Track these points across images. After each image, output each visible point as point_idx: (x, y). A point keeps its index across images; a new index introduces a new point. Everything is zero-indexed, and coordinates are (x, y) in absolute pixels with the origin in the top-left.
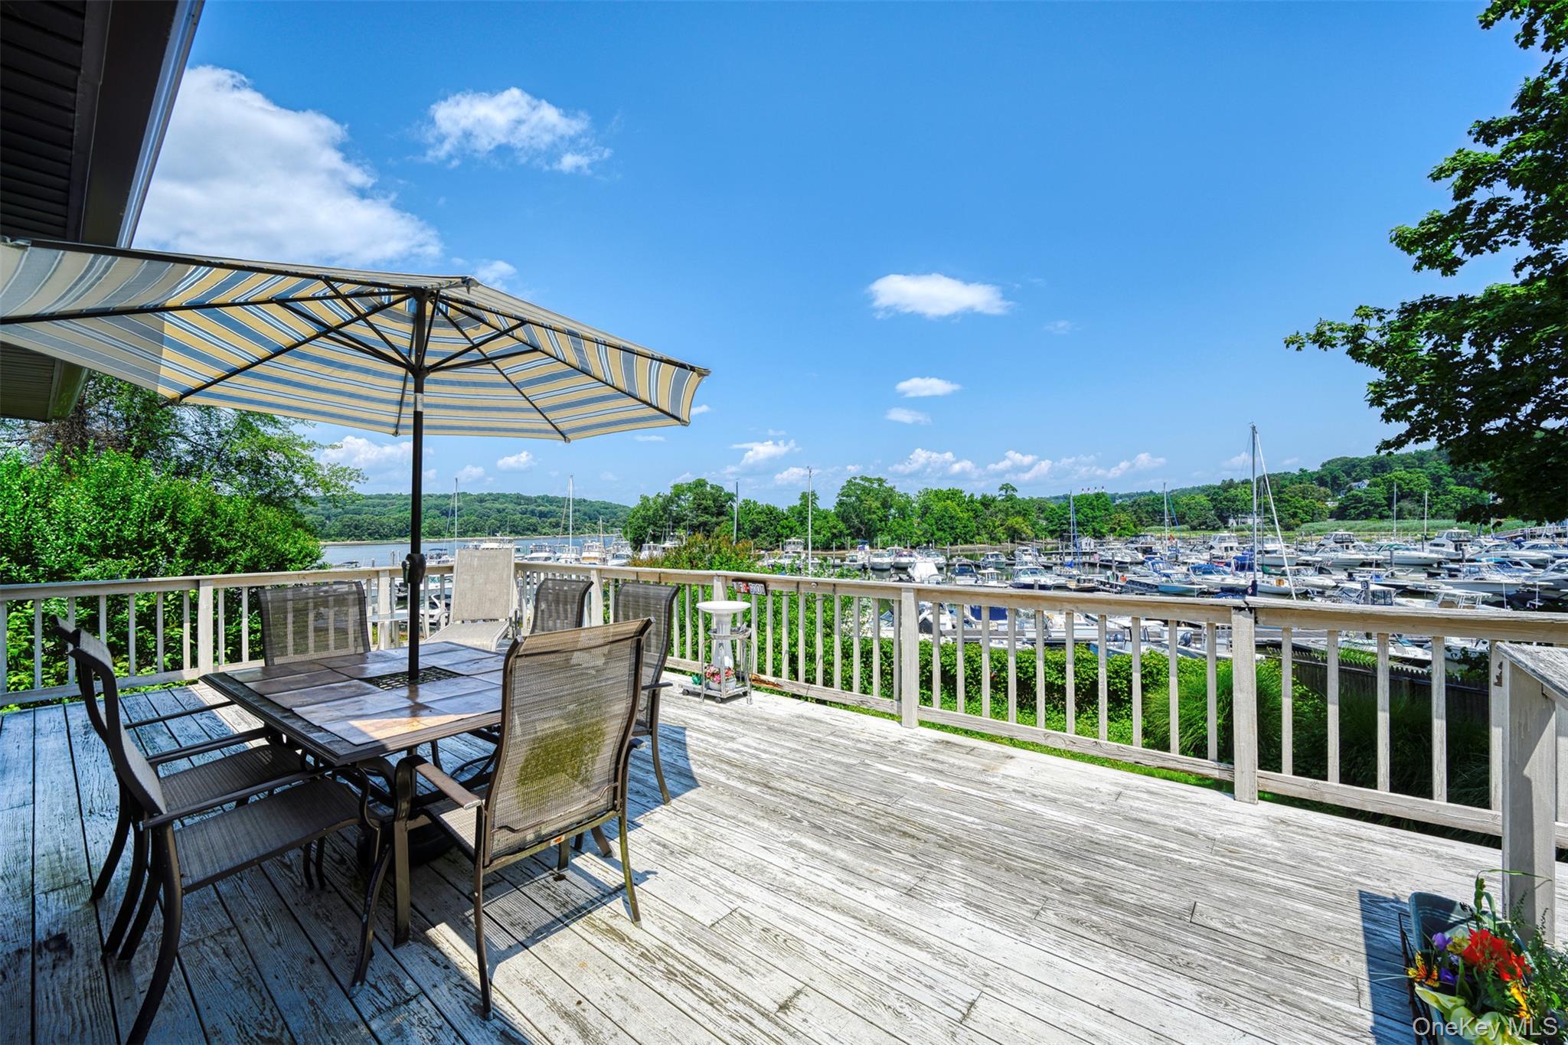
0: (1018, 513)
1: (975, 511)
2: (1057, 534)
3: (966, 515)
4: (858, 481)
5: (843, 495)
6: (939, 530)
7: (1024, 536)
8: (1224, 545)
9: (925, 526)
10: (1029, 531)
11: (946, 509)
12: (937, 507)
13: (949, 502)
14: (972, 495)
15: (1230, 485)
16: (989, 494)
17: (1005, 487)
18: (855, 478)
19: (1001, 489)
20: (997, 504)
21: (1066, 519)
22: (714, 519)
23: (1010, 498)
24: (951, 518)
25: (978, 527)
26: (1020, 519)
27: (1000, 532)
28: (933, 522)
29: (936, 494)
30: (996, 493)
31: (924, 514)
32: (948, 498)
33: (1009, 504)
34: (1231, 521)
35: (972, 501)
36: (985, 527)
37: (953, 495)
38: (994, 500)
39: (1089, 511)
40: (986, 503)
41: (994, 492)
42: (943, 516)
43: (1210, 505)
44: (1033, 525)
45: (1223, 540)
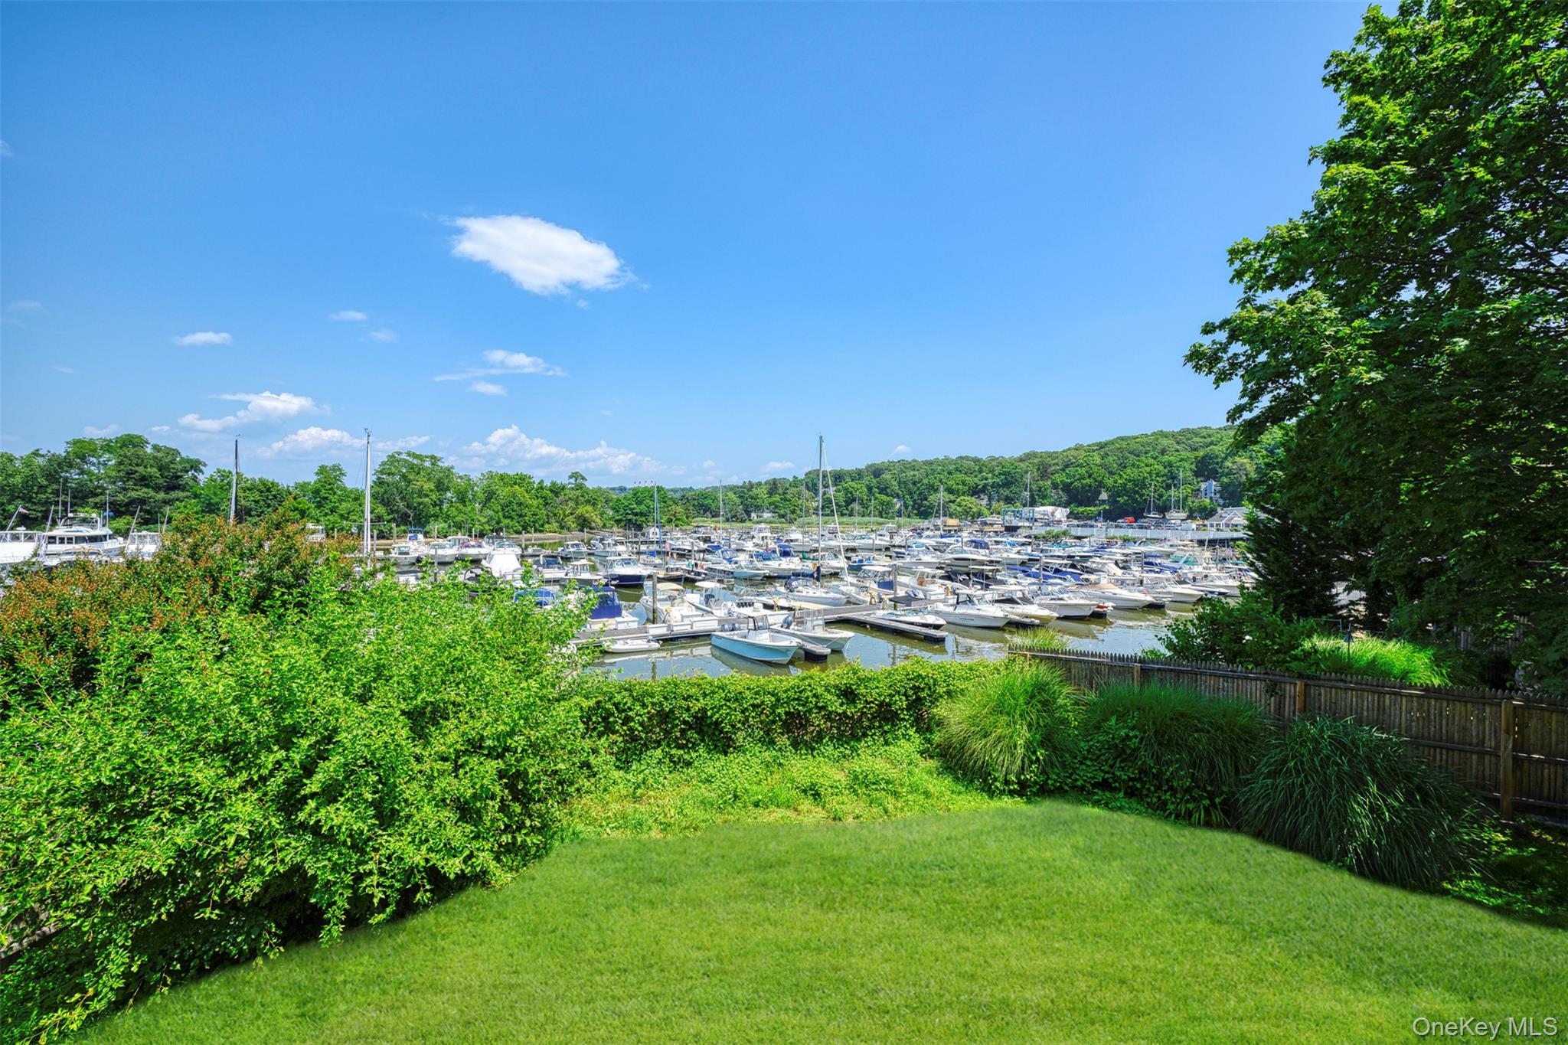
0: (588, 502)
1: (545, 498)
2: (623, 524)
3: (535, 502)
4: (404, 456)
5: (382, 472)
6: (505, 517)
7: (593, 525)
8: (761, 535)
9: (491, 513)
10: (598, 520)
11: (514, 495)
12: (504, 492)
13: (517, 487)
14: (542, 482)
15: (751, 486)
16: (559, 482)
17: (575, 476)
18: (399, 453)
19: (570, 477)
20: (567, 492)
21: (631, 509)
22: (161, 495)
23: (580, 487)
24: (520, 504)
25: (547, 515)
26: (589, 508)
27: (570, 521)
28: (499, 508)
29: (502, 478)
30: (565, 481)
31: (488, 499)
32: (515, 484)
33: (579, 493)
34: (753, 515)
35: (542, 488)
36: (555, 515)
37: (521, 480)
38: (563, 488)
39: (651, 503)
40: (556, 490)
41: (563, 479)
42: (511, 502)
43: (738, 501)
44: (602, 514)
45: (761, 530)
